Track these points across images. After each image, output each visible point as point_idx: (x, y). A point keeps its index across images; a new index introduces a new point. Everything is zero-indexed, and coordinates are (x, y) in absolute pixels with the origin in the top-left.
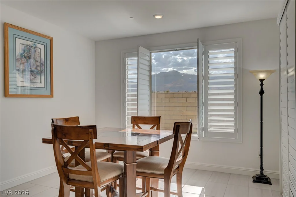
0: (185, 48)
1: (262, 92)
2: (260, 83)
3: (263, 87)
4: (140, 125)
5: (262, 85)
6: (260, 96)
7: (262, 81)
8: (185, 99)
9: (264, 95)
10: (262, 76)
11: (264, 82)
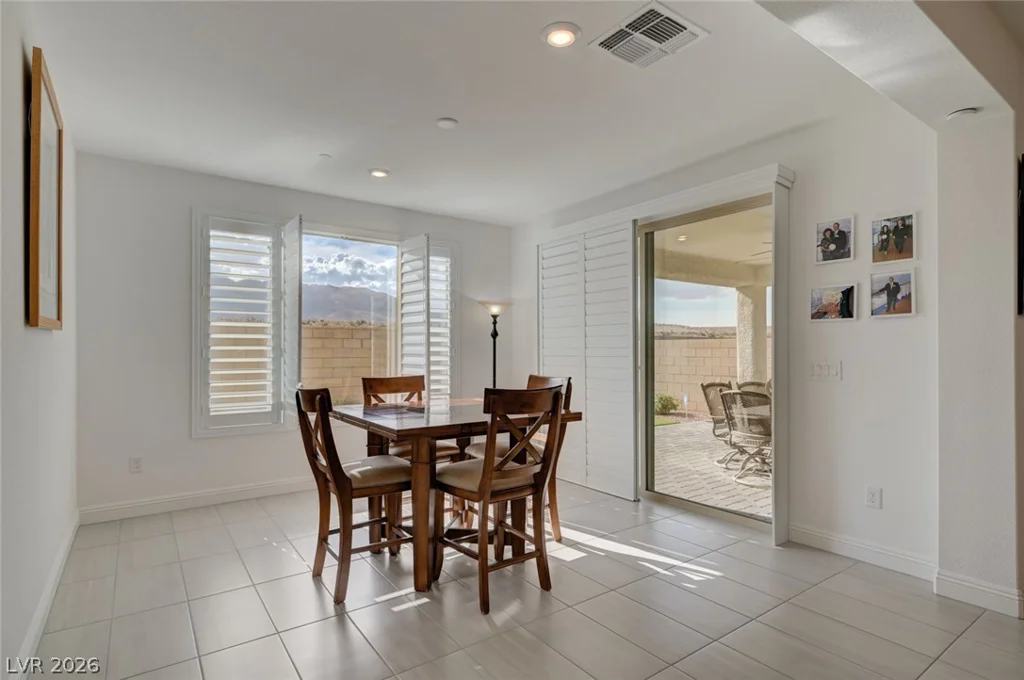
0: (357, 238)
1: (495, 335)
2: (492, 320)
3: (497, 325)
4: (381, 396)
5: (495, 323)
6: (492, 340)
7: (495, 317)
8: (359, 341)
9: (498, 339)
10: (495, 310)
11: (498, 319)
